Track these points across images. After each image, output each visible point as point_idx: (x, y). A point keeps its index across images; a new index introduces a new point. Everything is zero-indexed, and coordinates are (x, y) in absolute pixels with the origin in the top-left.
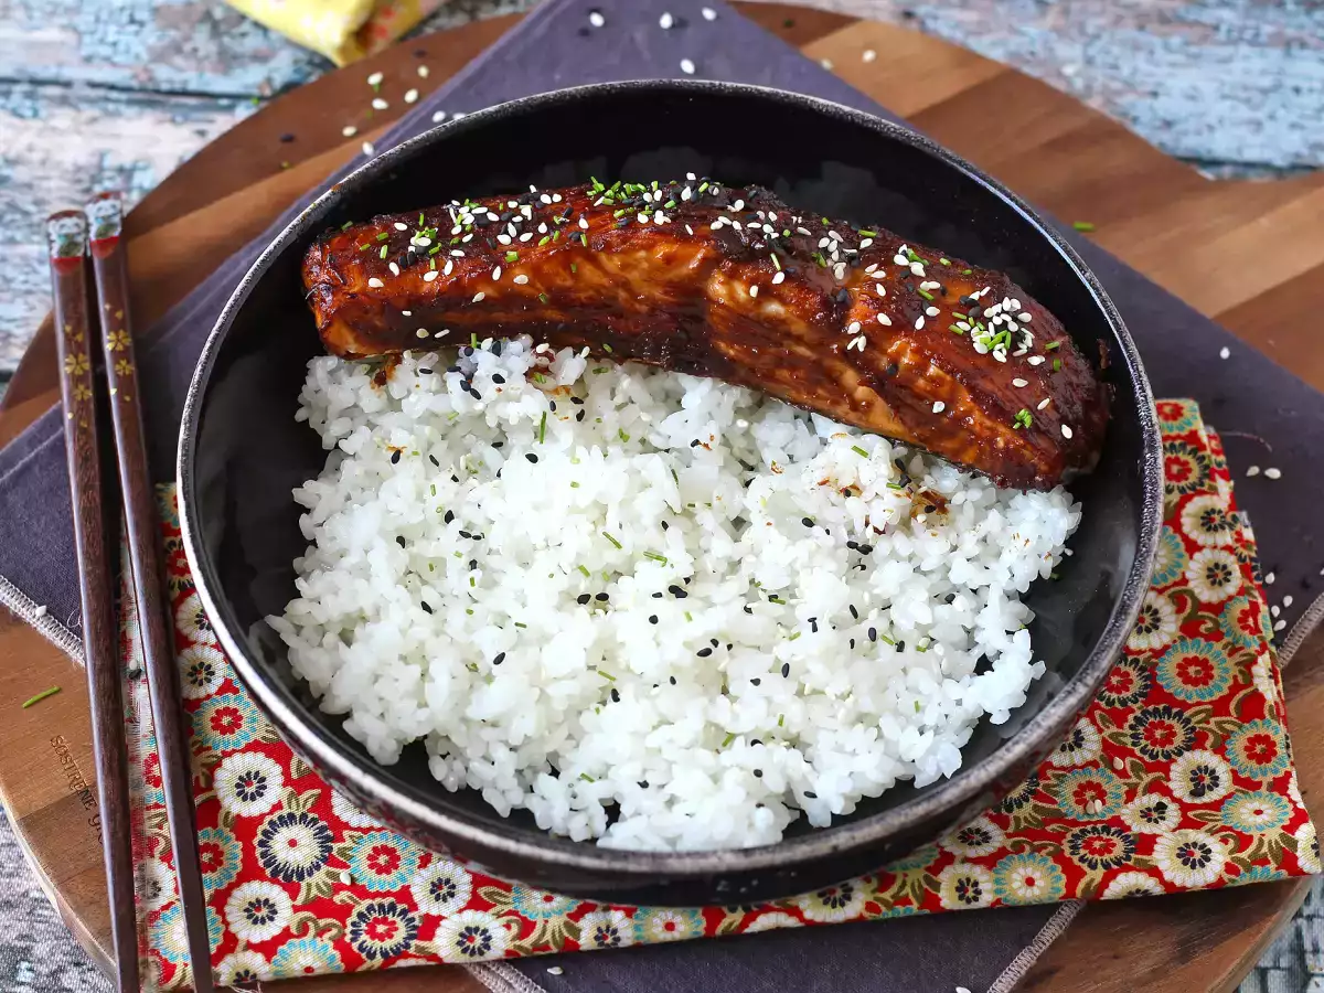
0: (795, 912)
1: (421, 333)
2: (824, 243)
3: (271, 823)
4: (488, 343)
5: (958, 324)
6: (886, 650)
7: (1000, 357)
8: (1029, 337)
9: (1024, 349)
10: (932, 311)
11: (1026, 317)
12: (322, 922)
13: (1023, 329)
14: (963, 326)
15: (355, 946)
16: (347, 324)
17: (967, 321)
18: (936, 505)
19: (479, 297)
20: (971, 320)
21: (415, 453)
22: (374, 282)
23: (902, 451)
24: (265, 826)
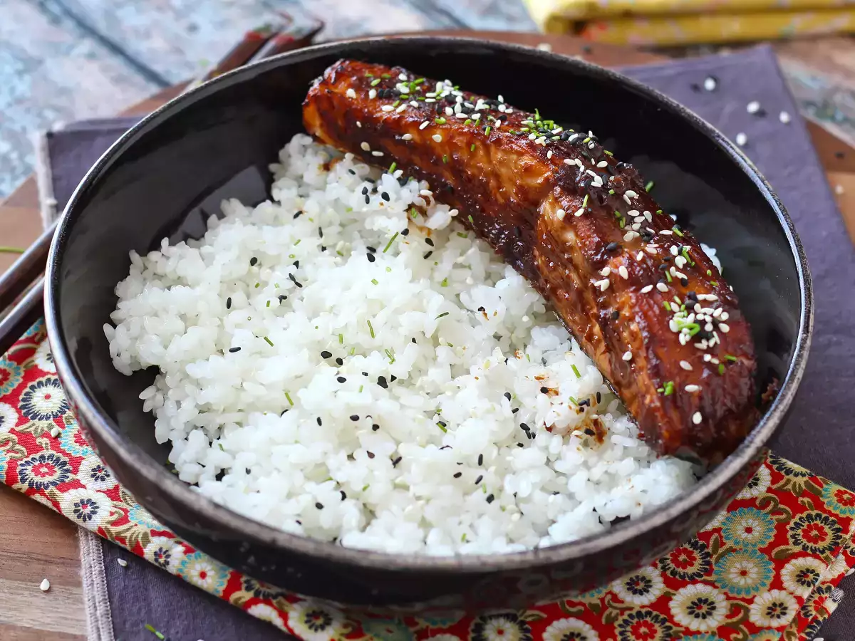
0: (284, 616)
1: (365, 146)
2: (634, 213)
3: (49, 380)
4: (399, 173)
5: (672, 304)
6: (479, 495)
7: (683, 339)
8: (716, 339)
9: (703, 345)
10: (661, 286)
11: (725, 328)
12: (18, 447)
13: (715, 333)
14: (674, 307)
15: (19, 469)
16: (319, 110)
17: (680, 306)
18: (596, 433)
19: (407, 137)
20: (683, 306)
21: (311, 220)
22: (351, 93)
23: (605, 389)
24: (43, 379)
